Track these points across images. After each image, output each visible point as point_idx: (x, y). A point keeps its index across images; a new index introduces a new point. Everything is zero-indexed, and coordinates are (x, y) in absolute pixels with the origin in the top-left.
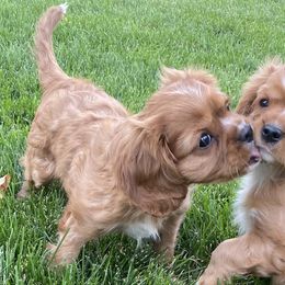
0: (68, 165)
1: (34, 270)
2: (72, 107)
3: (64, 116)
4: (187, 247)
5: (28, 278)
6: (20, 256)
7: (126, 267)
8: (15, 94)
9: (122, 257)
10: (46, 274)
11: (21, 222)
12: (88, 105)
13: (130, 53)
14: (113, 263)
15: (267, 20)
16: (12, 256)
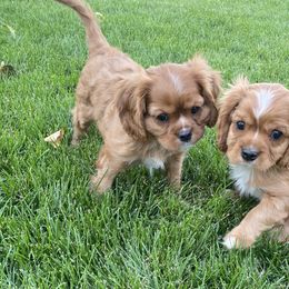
0: (103, 113)
1: (82, 198)
2: (105, 70)
3: (99, 76)
4: (192, 178)
5: (78, 203)
6: (72, 187)
7: (148, 193)
8: (68, 72)
9: (145, 186)
10: (90, 199)
11: (72, 163)
12: (117, 69)
13: (150, 41)
14: (139, 191)
15: (248, 16)
16: (65, 187)
